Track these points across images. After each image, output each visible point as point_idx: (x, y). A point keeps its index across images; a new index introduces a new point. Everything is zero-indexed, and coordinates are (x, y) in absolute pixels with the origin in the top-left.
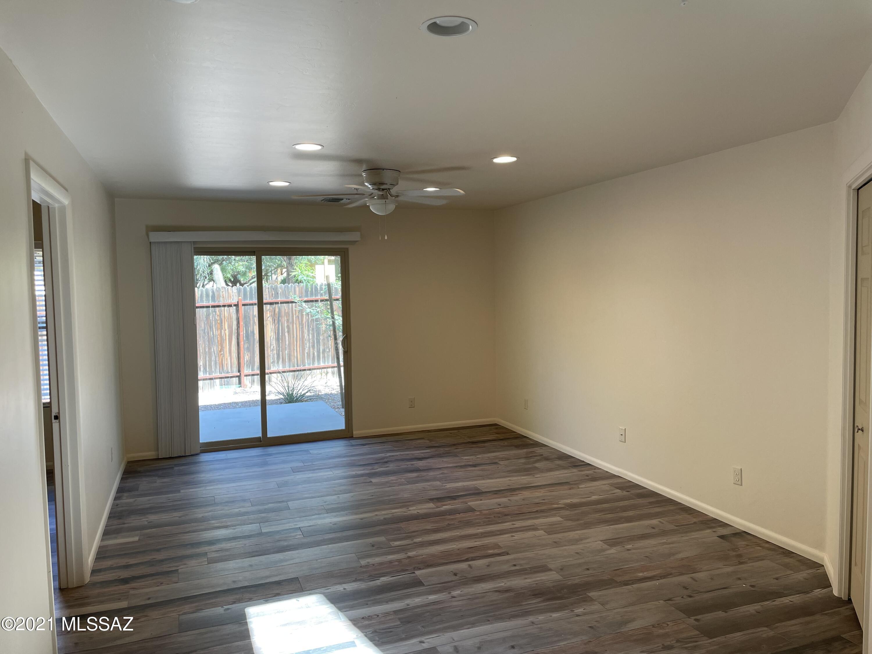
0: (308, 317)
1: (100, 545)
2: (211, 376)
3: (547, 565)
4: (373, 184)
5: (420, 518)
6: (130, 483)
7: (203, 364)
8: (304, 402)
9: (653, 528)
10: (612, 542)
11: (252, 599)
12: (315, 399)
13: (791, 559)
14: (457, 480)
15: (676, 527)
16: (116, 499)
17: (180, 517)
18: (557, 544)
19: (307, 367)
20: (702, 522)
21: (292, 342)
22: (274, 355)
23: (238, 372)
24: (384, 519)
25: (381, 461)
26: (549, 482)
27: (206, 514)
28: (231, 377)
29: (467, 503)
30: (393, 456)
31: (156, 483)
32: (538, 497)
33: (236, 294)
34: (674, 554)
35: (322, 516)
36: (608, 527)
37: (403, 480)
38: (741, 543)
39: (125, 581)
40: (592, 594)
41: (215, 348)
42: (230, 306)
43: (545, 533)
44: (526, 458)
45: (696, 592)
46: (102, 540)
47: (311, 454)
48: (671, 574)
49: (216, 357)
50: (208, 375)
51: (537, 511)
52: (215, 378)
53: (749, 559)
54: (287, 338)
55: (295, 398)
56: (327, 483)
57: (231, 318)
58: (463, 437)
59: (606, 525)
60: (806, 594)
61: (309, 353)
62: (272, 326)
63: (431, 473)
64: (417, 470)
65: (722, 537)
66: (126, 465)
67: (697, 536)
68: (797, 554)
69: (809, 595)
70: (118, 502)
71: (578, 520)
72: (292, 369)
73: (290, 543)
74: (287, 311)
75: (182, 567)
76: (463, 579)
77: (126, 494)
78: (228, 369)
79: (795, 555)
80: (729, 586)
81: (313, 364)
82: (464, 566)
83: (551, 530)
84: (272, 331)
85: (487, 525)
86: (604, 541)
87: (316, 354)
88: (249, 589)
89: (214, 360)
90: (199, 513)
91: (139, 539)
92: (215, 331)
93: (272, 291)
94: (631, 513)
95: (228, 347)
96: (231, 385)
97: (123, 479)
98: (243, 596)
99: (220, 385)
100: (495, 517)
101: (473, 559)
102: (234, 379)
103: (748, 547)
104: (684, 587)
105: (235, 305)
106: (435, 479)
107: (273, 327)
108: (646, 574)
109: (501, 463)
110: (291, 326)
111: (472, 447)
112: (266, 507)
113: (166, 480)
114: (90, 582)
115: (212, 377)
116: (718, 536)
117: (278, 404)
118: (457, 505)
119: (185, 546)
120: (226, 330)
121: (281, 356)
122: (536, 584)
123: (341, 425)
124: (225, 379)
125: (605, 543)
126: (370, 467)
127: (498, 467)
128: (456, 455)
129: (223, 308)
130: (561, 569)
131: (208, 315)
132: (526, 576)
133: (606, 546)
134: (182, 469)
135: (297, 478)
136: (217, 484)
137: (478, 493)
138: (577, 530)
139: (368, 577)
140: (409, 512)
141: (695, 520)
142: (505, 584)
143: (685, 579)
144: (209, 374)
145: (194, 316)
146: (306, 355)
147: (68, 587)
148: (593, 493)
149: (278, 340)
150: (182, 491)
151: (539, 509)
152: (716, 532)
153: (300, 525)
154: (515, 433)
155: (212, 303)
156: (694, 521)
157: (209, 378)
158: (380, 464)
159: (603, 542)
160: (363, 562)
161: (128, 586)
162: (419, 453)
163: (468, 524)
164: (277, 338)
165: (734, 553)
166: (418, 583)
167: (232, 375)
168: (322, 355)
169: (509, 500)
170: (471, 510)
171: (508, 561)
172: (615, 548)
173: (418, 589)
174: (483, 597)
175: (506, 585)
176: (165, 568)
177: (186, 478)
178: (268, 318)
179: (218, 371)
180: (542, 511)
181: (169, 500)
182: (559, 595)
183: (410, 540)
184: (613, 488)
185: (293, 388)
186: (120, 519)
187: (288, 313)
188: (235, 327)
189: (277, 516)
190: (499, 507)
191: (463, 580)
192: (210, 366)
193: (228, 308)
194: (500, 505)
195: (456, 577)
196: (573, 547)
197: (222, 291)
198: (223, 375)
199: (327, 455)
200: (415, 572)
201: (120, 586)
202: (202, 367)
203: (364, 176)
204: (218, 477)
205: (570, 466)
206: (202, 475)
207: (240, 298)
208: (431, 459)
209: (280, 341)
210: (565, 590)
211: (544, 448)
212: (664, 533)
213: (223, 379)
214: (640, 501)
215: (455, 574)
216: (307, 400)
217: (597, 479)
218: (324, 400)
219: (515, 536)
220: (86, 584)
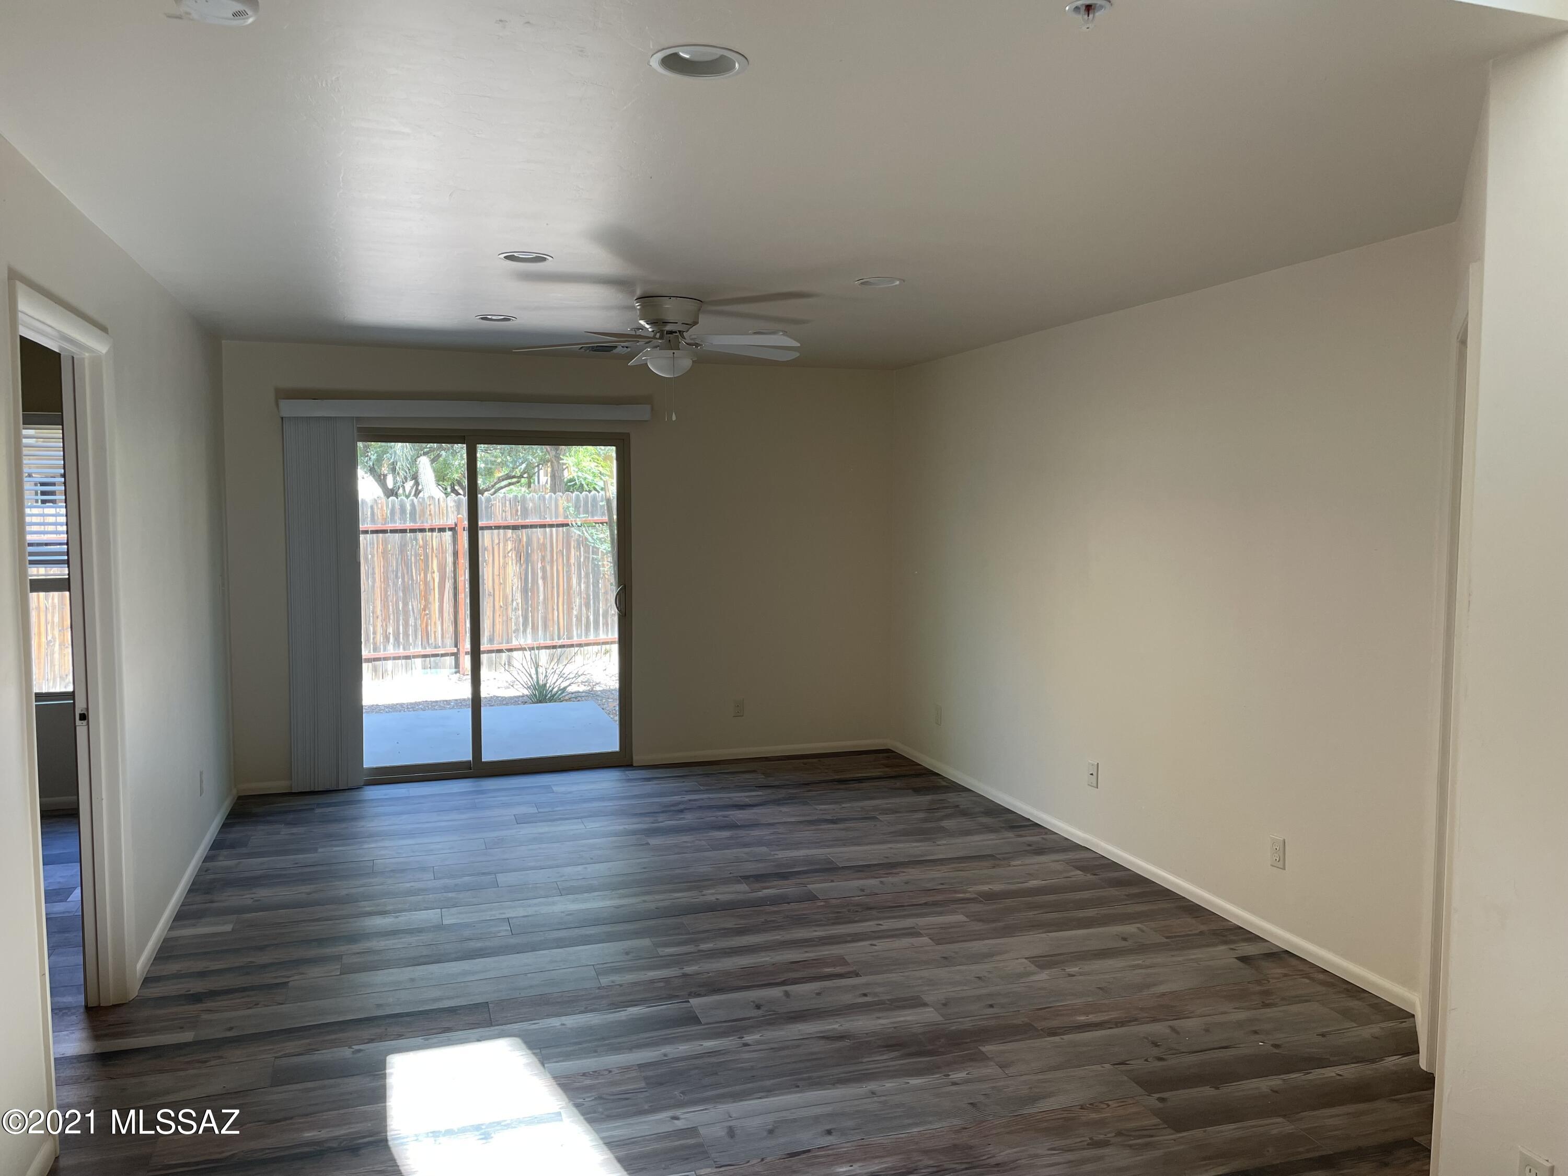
0: (578, 554)
1: (166, 935)
2: (407, 653)
3: (922, 996)
4: (652, 322)
5: (719, 909)
6: (236, 833)
7: (393, 631)
8: (564, 703)
9: (1125, 939)
10: (1044, 962)
11: (403, 1035)
12: (583, 696)
13: (1356, 1002)
14: (797, 845)
15: (1165, 939)
16: (207, 859)
17: (309, 894)
18: (947, 960)
19: (575, 640)
20: (1214, 933)
21: (550, 596)
22: (517, 618)
23: (454, 646)
24: (656, 908)
25: (673, 808)
26: (960, 854)
27: (353, 891)
28: (443, 655)
29: (806, 886)
30: (695, 800)
31: (280, 834)
32: (933, 879)
33: (454, 509)
34: (1149, 986)
35: (550, 899)
36: (1044, 935)
37: (703, 843)
38: (1274, 970)
39: (196, 998)
40: (986, 1048)
41: (415, 604)
42: (442, 530)
43: (930, 941)
44: (929, 810)
45: (1174, 1051)
46: (171, 929)
47: (553, 792)
48: (1136, 1020)
49: (416, 619)
50: (401, 650)
51: (926, 904)
52: (414, 657)
53: (1283, 999)
54: (541, 589)
55: (549, 695)
56: (571, 843)
57: (444, 551)
58: (826, 771)
59: (1041, 931)
60: (1369, 1063)
61: (579, 617)
62: (516, 567)
63: (756, 833)
64: (733, 826)
65: (1244, 959)
66: (235, 804)
67: (1200, 956)
68: (1371, 993)
69: (1374, 1066)
70: (208, 864)
71: (994, 921)
72: (549, 643)
73: (488, 944)
74: (541, 541)
75: (296, 978)
76: (770, 1015)
77: (225, 852)
78: (437, 641)
79: (1366, 995)
80: (1235, 1045)
81: (587, 634)
82: (776, 992)
83: (942, 937)
84: (515, 576)
85: (834, 924)
86: (1031, 959)
87: (591, 618)
88: (400, 1019)
89: (413, 624)
90: (343, 888)
91: (233, 929)
92: (416, 573)
93: (516, 505)
94: (1091, 912)
95: (437, 604)
96: (443, 668)
97: (226, 826)
98: (386, 1029)
99: (423, 669)
100: (849, 911)
101: (795, 982)
102: (448, 658)
103: (1285, 979)
104: (1153, 1043)
105: (451, 529)
106: (760, 843)
107: (518, 570)
108: (1092, 1018)
109: (881, 819)
110: (548, 568)
111: (838, 789)
112: (458, 881)
113: (295, 830)
114: (138, 998)
115: (409, 654)
116: (1236, 958)
117: (519, 704)
118: (789, 888)
119: (307, 942)
120: (434, 572)
121: (530, 619)
122: (895, 1028)
123: (612, 744)
124: (432, 659)
125: (1033, 962)
126: (651, 819)
127: (875, 825)
128: (806, 801)
129: (430, 534)
130: (945, 1005)
131: (403, 548)
132: (880, 1015)
133: (1033, 968)
134: (330, 812)
135: (521, 833)
136: (383, 839)
137: (829, 869)
138: (988, 939)
139: (608, 1006)
140: (702, 899)
141: (1203, 928)
142: (841, 1025)
143: (1159, 1029)
144: (404, 649)
145: (357, 547)
146: (574, 619)
147: (100, 1004)
148: (1031, 876)
149: (525, 591)
150: (320, 850)
151: (930, 899)
152: (1235, 950)
153: (510, 914)
154: (919, 767)
155: (412, 524)
156: (1201, 930)
157: (403, 657)
158: (671, 813)
159: (1030, 961)
160: (605, 981)
161: (199, 1006)
162: (741, 797)
163: (800, 921)
164: (523, 589)
165: (1258, 988)
166: (692, 1019)
167: (443, 652)
168: (603, 621)
169: (881, 882)
170: (811, 897)
171: (854, 987)
172: (1047, 972)
173: (688, 1029)
174: (798, 1046)
175: (842, 1028)
176: (268, 978)
177: (333, 828)
178: (508, 553)
179: (420, 643)
180: (935, 904)
181: (296, 864)
182: (931, 1047)
183: (692, 946)
184: (1071, 867)
185: (546, 676)
186: (208, 893)
187: (544, 545)
188: (450, 568)
189: (475, 898)
190: (862, 893)
191: (770, 1017)
192: (406, 635)
193: (439, 534)
194: (863, 890)
195: (759, 1011)
196: (973, 967)
197: (428, 503)
198: (429, 651)
199: (582, 796)
200: (690, 1000)
201: (186, 1007)
202: (391, 636)
203: (638, 307)
204: (385, 828)
205: (1002, 827)
206: (362, 823)
207: (459, 516)
208: (761, 807)
209: (530, 594)
210: (942, 1040)
211: (964, 794)
212: (1142, 949)
213: (428, 659)
214: (1113, 892)
215: (758, 1007)
216: (570, 699)
217: (1046, 850)
218: (600, 699)
219: (877, 944)
220: (131, 1001)
